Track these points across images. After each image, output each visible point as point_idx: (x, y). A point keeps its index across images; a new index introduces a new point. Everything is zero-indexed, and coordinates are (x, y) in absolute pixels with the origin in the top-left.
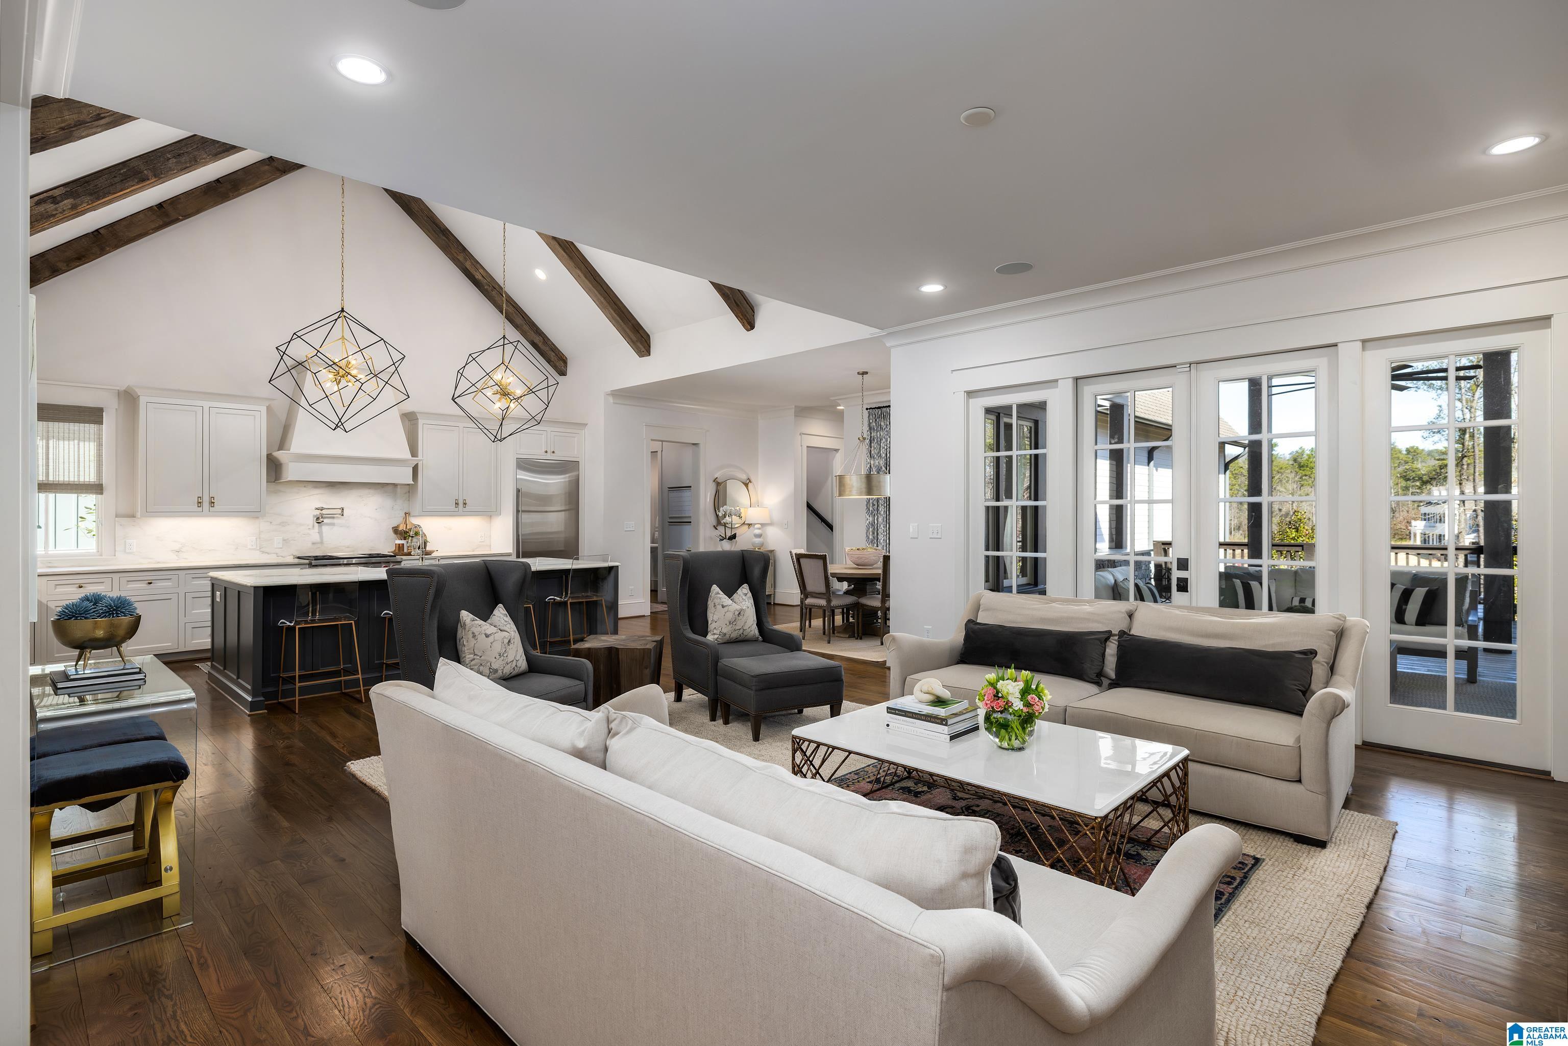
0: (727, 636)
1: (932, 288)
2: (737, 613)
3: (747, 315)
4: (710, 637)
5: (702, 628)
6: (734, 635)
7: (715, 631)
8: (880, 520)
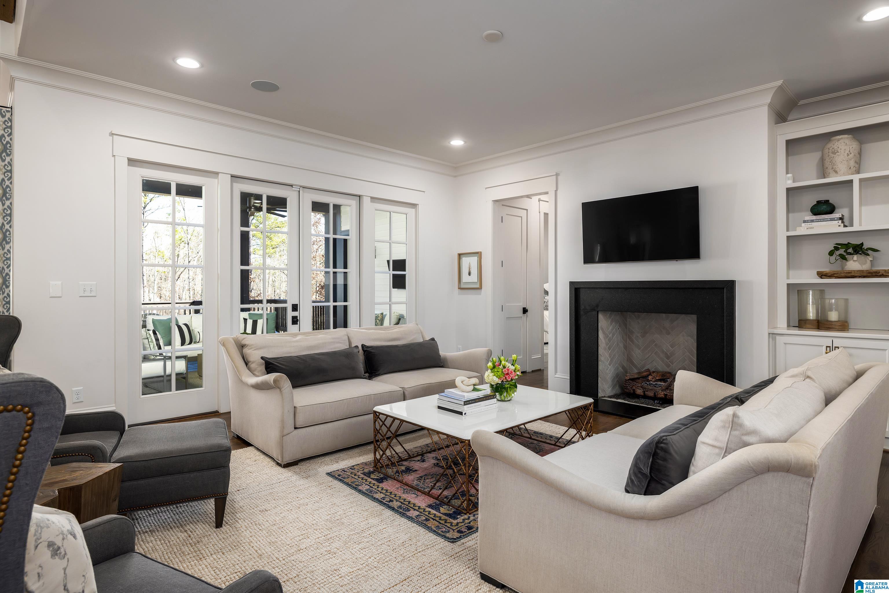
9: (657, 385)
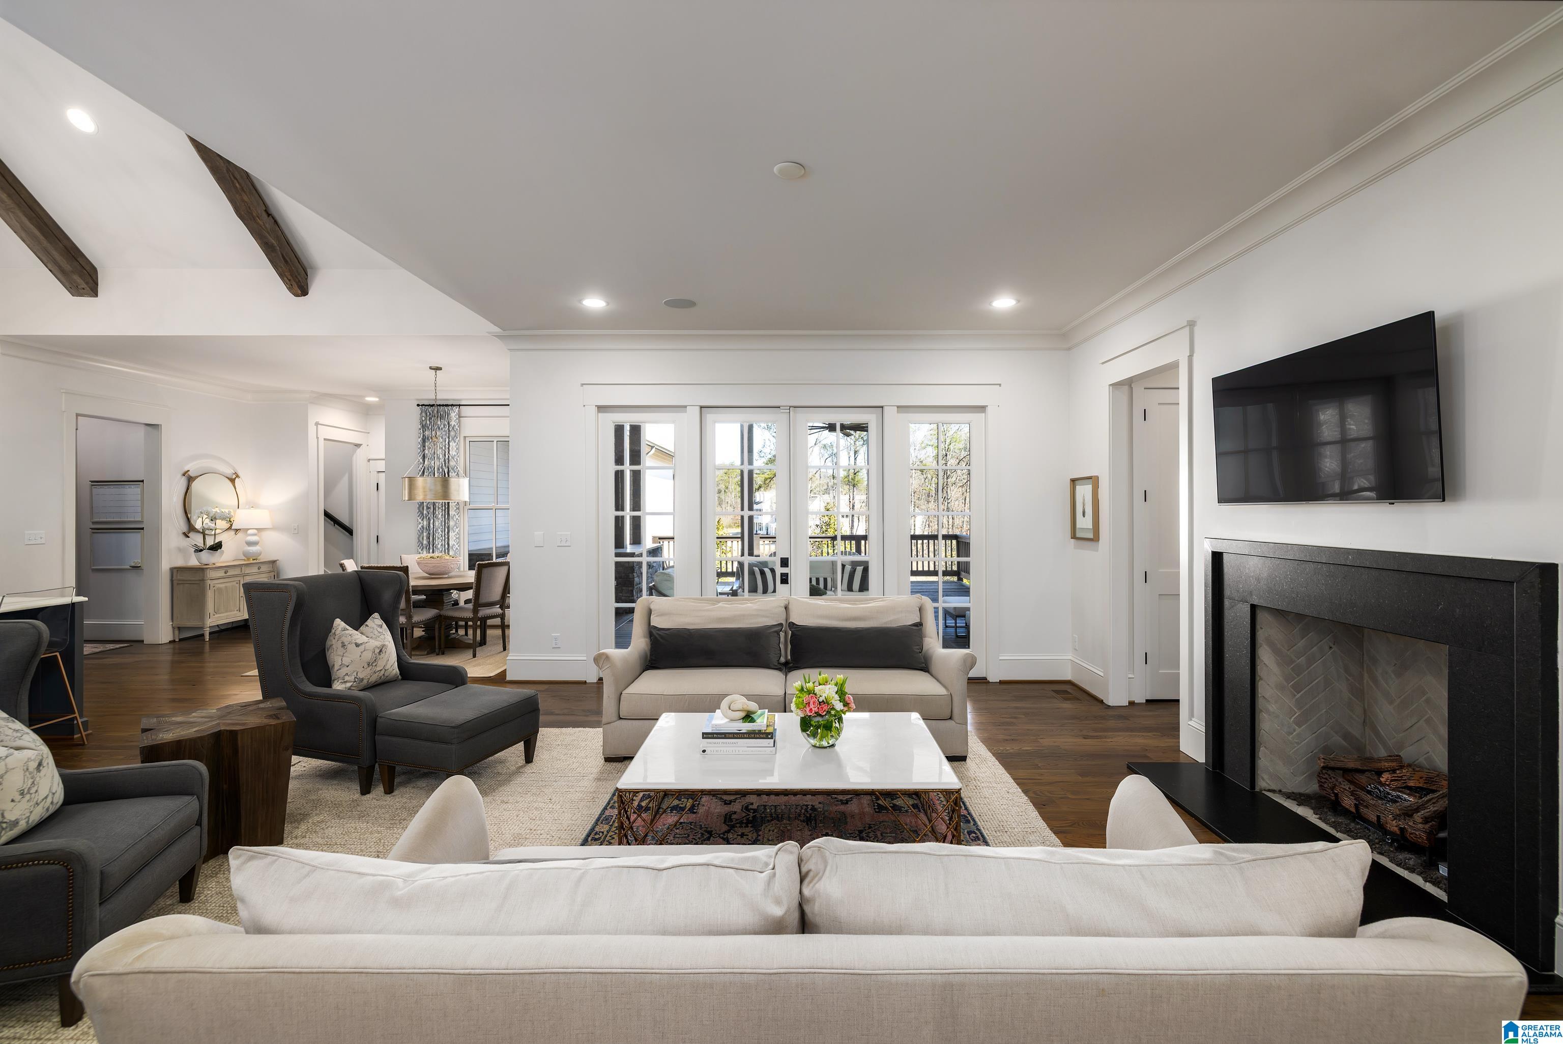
0: (365, 681)
1: (594, 303)
2: (377, 651)
3: (299, 277)
4: (338, 686)
5: (325, 677)
6: (374, 678)
7: (347, 678)
8: (437, 523)
9: (1401, 799)
